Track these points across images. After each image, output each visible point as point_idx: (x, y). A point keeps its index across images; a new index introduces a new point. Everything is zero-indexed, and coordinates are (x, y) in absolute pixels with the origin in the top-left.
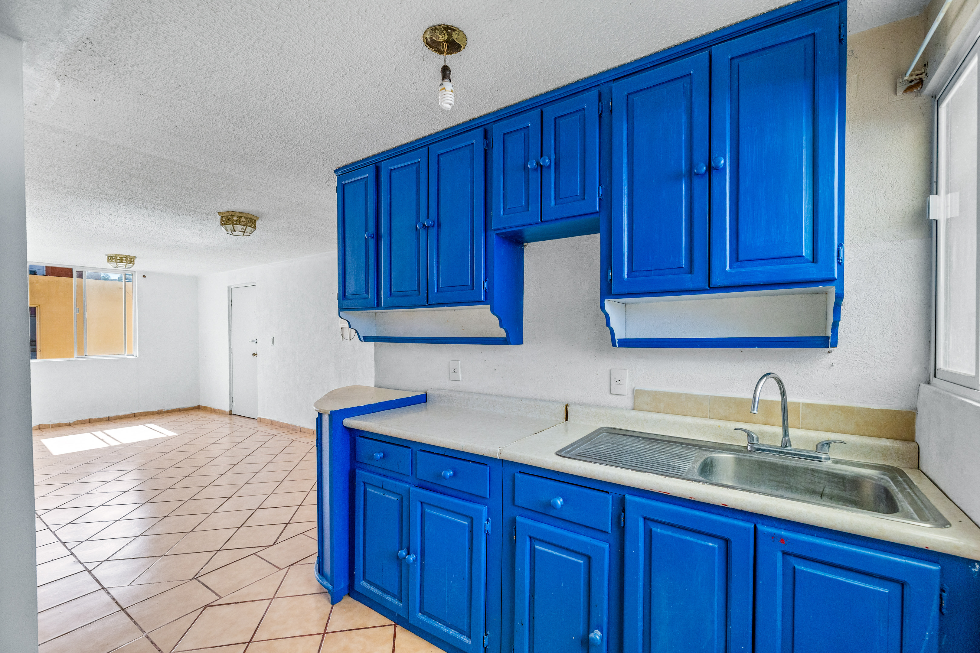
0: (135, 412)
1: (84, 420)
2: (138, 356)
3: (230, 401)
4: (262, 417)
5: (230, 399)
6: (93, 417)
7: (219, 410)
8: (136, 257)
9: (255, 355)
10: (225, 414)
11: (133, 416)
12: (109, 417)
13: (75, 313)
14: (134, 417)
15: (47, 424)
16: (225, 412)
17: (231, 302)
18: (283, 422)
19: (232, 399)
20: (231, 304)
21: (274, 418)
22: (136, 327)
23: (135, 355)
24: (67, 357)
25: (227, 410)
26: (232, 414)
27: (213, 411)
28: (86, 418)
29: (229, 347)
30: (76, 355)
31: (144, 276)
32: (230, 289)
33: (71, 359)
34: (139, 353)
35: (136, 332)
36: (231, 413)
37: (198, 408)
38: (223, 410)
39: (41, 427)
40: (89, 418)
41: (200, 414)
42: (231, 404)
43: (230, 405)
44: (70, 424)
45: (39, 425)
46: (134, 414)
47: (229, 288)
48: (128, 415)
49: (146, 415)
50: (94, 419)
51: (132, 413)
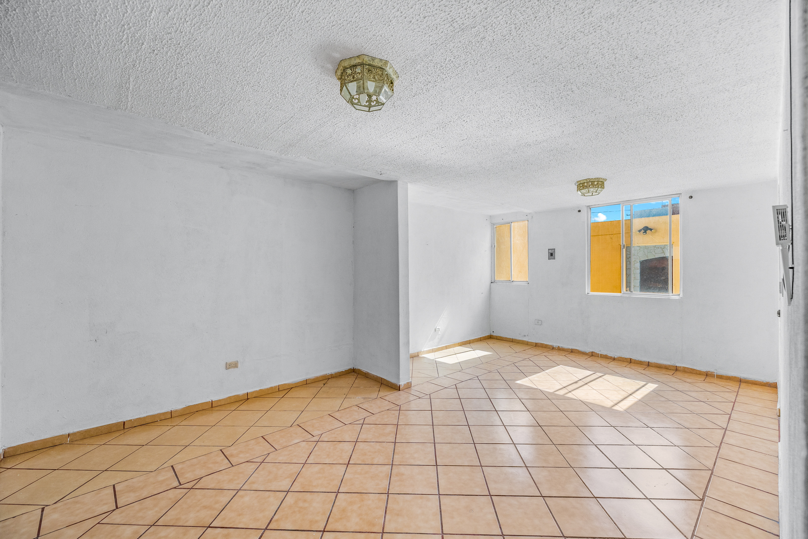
1: (626, 358)
2: (682, 298)
6: (633, 357)
11: (675, 369)
23: (680, 296)
28: (628, 356)
30: (623, 291)
31: (691, 197)
33: (618, 295)
34: (683, 293)
39: (593, 354)
40: (630, 358)
44: (614, 359)
46: (676, 367)
48: (670, 366)
49: (691, 373)
50: (635, 360)
51: (674, 365)
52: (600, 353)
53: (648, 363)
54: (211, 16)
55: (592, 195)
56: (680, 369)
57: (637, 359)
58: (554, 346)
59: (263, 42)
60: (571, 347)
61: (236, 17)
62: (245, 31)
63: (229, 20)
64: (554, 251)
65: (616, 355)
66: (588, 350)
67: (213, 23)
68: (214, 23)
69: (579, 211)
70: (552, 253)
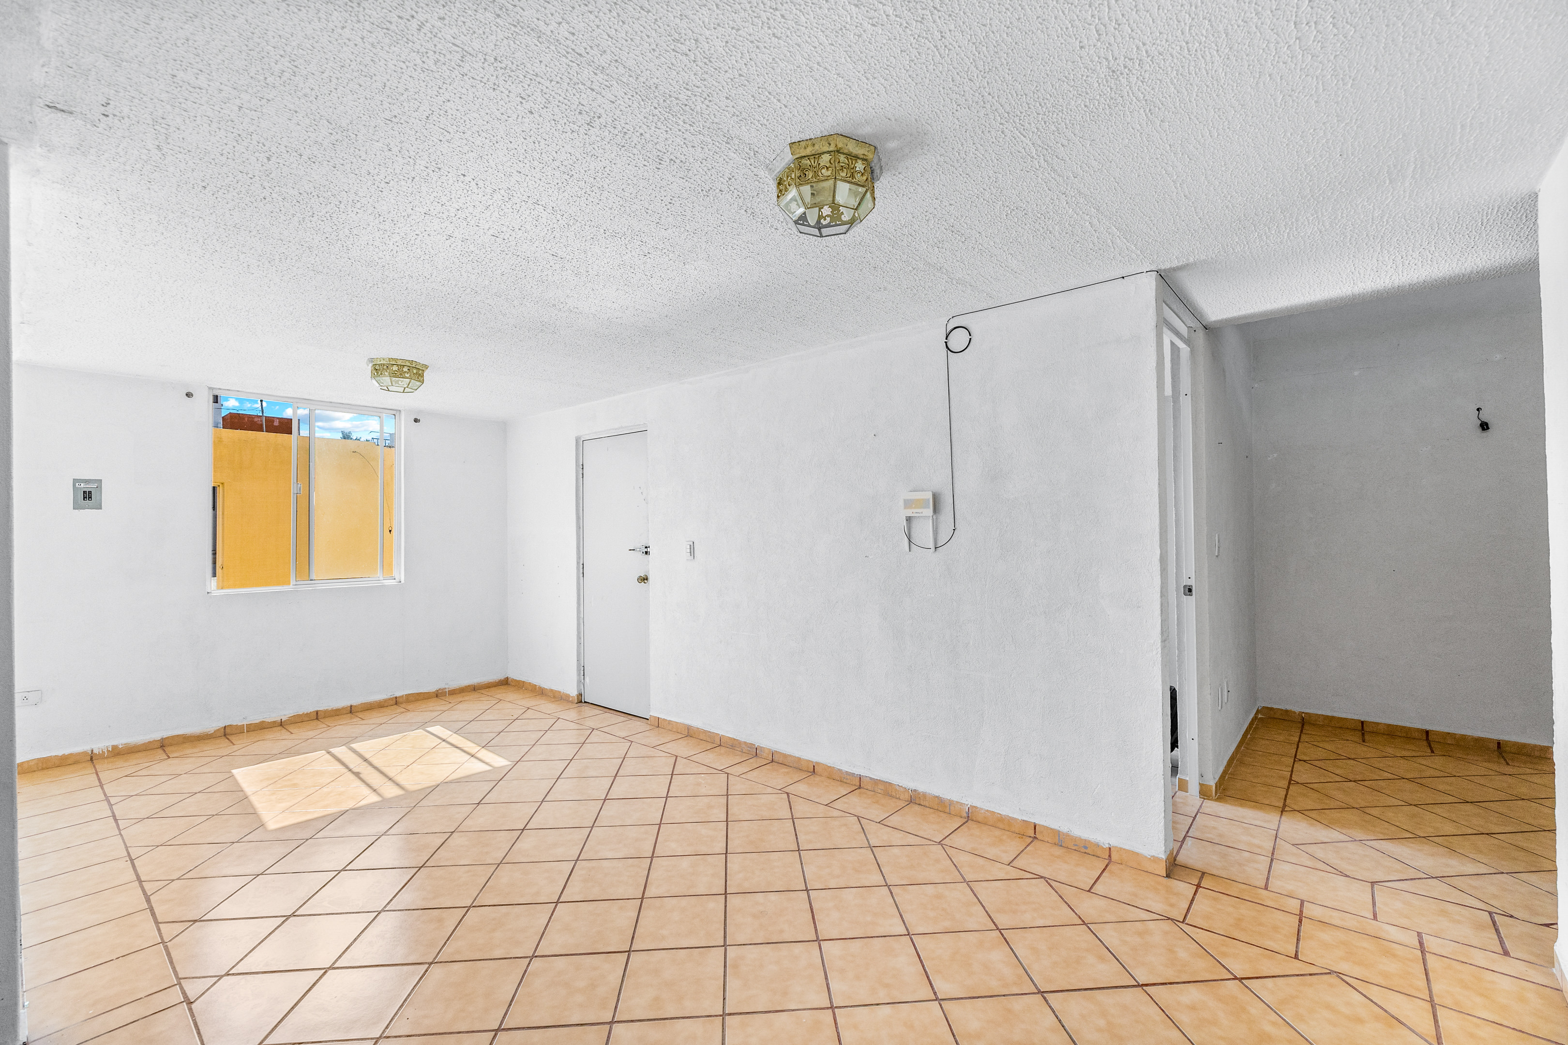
0: (398, 694)
1: (307, 714)
2: (403, 582)
3: (579, 675)
4: (662, 716)
5: (578, 670)
6: (322, 706)
7: (552, 690)
8: (426, 367)
9: (644, 579)
10: (568, 701)
11: (394, 701)
12: (351, 706)
13: (294, 494)
14: (396, 704)
15: (240, 724)
16: (568, 696)
17: (581, 468)
18: (721, 733)
19: (582, 671)
20: (581, 472)
21: (697, 722)
22: (400, 523)
23: (397, 580)
24: (278, 584)
25: (573, 693)
26: (581, 702)
27: (539, 692)
28: (311, 708)
29: (578, 563)
30: (293, 582)
31: (416, 420)
32: (580, 443)
33: (285, 588)
34: (405, 576)
35: (400, 533)
36: (581, 700)
37: (505, 683)
38: (562, 691)
39: (228, 731)
40: (316, 709)
41: (510, 695)
42: (581, 682)
43: (579, 682)
44: (281, 724)
45: (225, 727)
46: (396, 698)
47: (577, 440)
48: (386, 701)
49: (417, 700)
50: (326, 712)
51: (392, 697)
52: (245, 723)
53: (351, 709)
54: (1076, 18)
55: (403, 392)
56: (401, 700)
57: (330, 708)
58: (96, 751)
59: (976, 65)
60: (157, 736)
61: (1048, 54)
62: (1015, 51)
63: (1052, 40)
64: (99, 487)
65: (285, 714)
66: (212, 725)
67: (1063, 12)
68: (1060, 12)
69: (189, 395)
70: (90, 492)
